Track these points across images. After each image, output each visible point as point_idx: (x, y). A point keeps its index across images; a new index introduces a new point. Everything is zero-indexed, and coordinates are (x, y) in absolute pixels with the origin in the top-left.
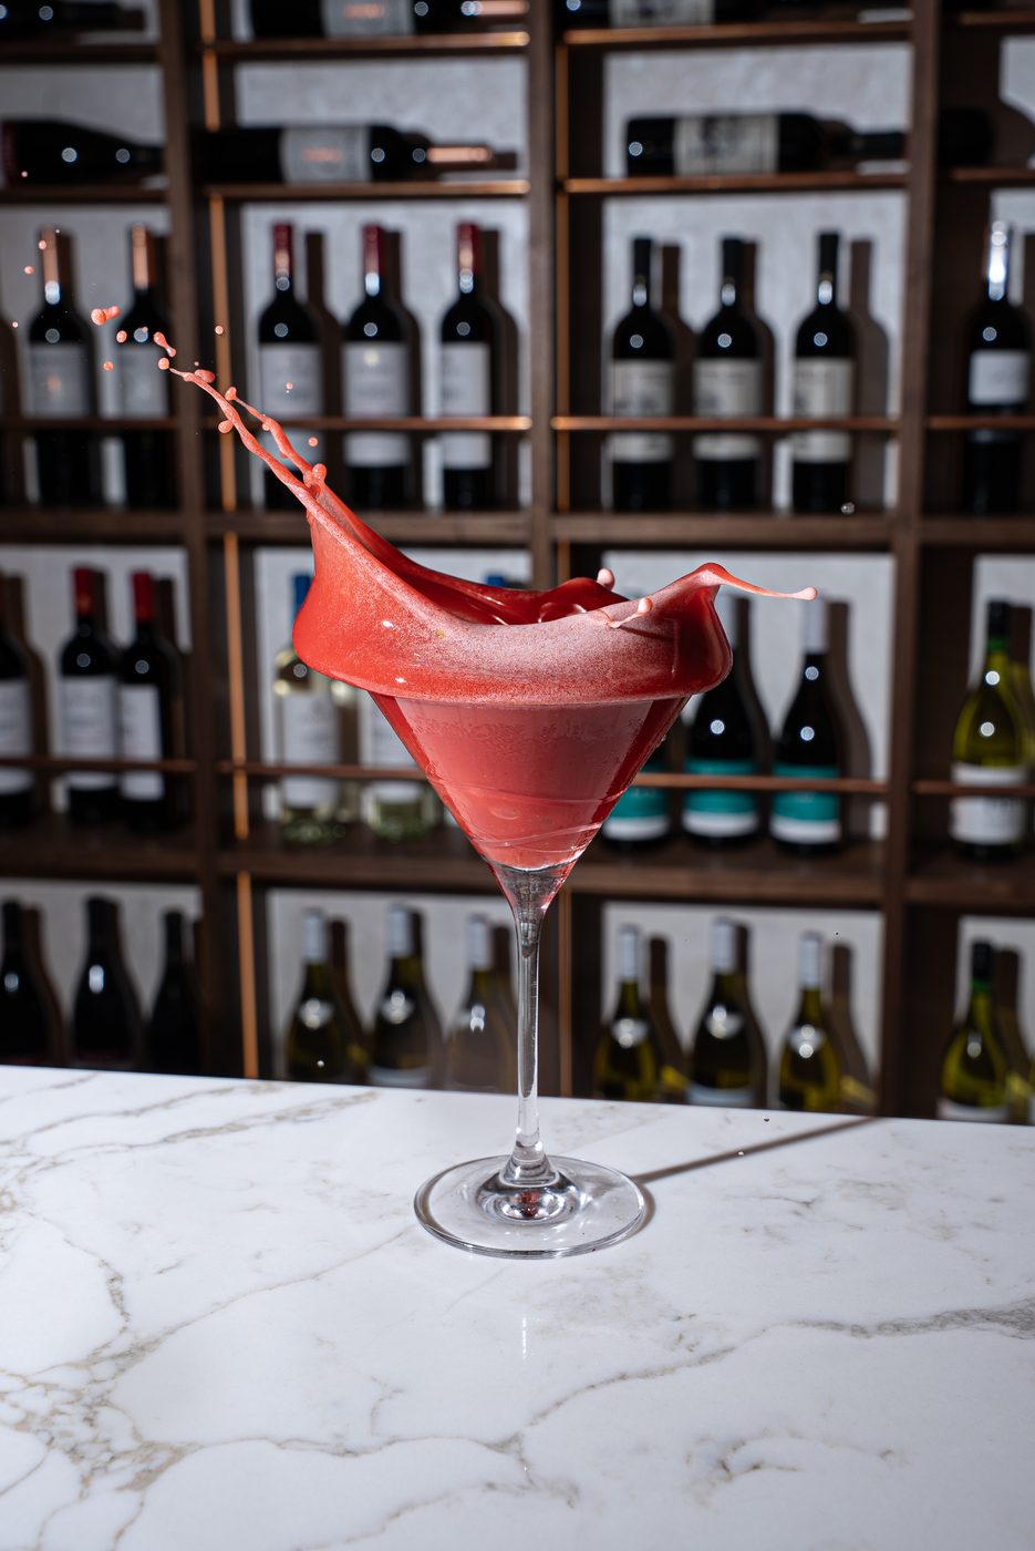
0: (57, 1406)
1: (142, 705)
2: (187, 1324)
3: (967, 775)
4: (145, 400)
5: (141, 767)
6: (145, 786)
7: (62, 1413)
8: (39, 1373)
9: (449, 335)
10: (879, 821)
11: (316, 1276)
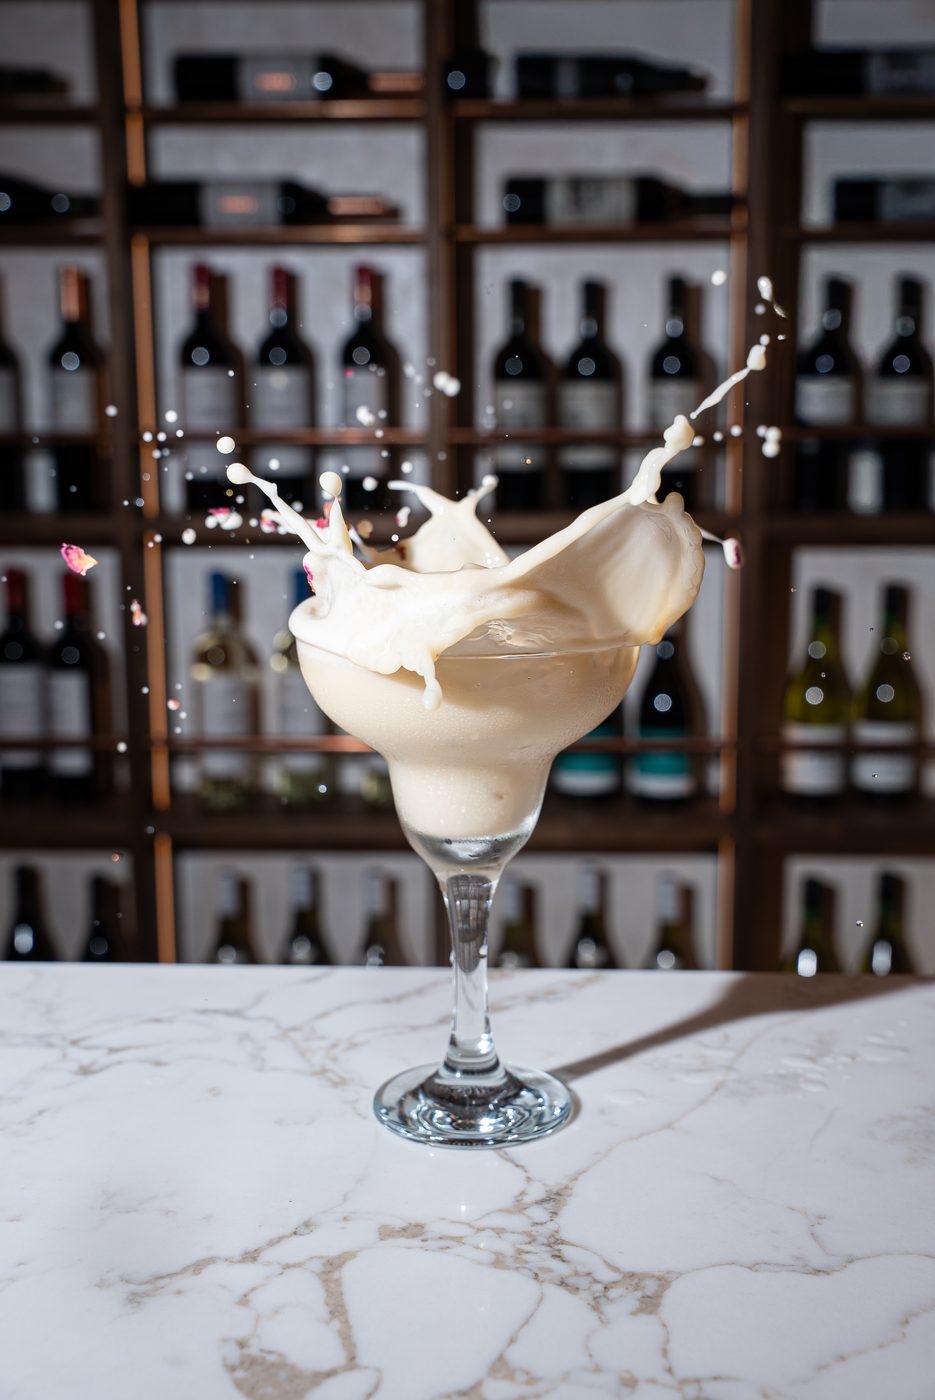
0: (519, 1247)
1: (70, 690)
2: (584, 1172)
3: (797, 733)
4: (76, 416)
5: (68, 745)
6: (73, 762)
7: (527, 1252)
8: (479, 1219)
9: (347, 359)
10: (719, 777)
11: (669, 1126)
